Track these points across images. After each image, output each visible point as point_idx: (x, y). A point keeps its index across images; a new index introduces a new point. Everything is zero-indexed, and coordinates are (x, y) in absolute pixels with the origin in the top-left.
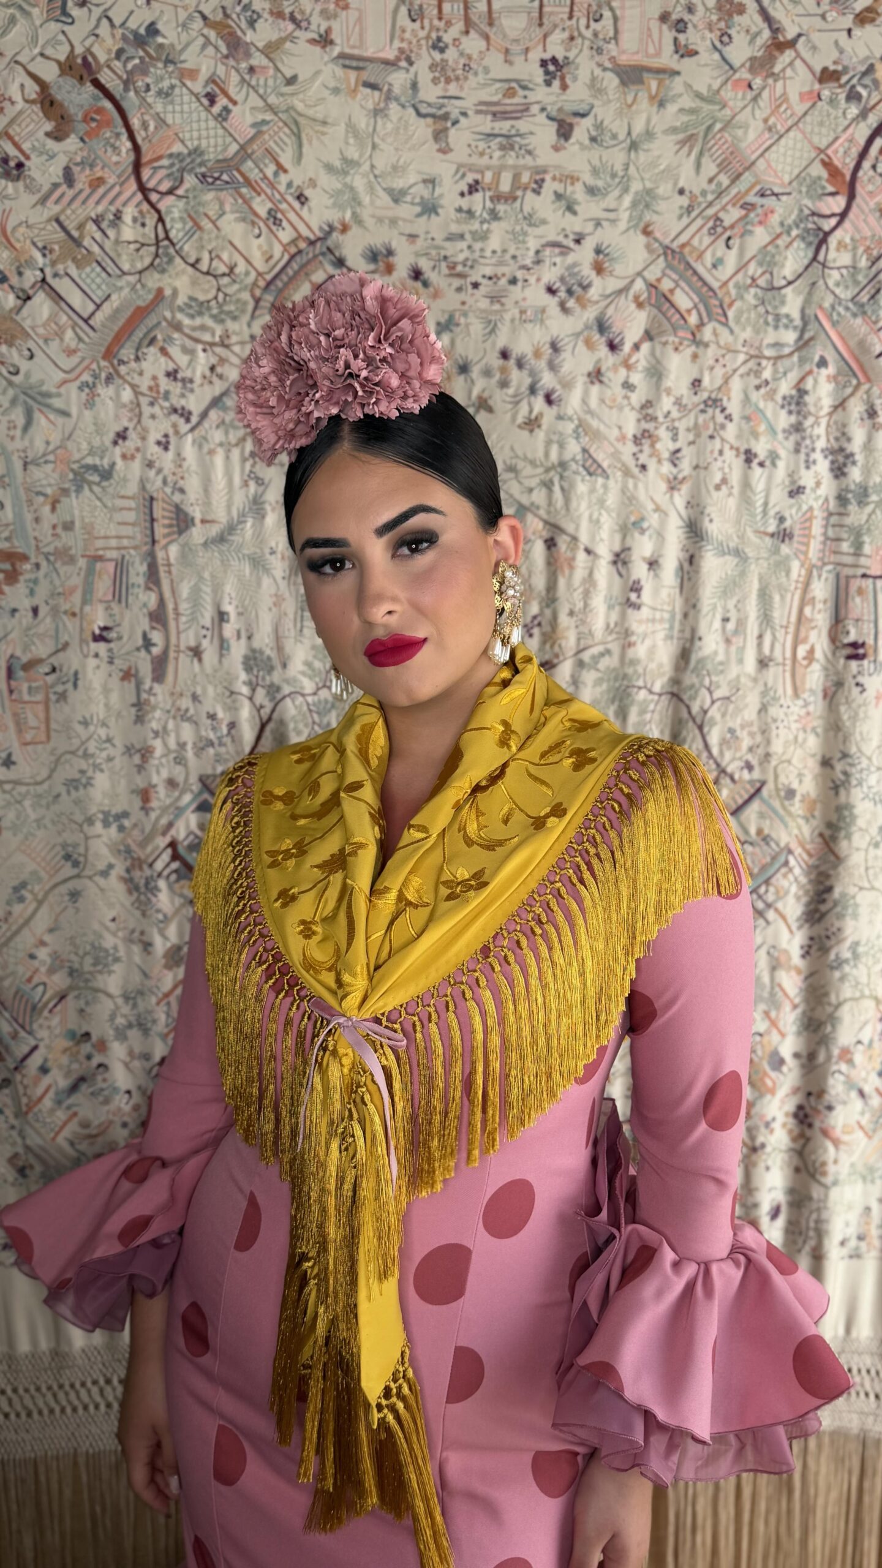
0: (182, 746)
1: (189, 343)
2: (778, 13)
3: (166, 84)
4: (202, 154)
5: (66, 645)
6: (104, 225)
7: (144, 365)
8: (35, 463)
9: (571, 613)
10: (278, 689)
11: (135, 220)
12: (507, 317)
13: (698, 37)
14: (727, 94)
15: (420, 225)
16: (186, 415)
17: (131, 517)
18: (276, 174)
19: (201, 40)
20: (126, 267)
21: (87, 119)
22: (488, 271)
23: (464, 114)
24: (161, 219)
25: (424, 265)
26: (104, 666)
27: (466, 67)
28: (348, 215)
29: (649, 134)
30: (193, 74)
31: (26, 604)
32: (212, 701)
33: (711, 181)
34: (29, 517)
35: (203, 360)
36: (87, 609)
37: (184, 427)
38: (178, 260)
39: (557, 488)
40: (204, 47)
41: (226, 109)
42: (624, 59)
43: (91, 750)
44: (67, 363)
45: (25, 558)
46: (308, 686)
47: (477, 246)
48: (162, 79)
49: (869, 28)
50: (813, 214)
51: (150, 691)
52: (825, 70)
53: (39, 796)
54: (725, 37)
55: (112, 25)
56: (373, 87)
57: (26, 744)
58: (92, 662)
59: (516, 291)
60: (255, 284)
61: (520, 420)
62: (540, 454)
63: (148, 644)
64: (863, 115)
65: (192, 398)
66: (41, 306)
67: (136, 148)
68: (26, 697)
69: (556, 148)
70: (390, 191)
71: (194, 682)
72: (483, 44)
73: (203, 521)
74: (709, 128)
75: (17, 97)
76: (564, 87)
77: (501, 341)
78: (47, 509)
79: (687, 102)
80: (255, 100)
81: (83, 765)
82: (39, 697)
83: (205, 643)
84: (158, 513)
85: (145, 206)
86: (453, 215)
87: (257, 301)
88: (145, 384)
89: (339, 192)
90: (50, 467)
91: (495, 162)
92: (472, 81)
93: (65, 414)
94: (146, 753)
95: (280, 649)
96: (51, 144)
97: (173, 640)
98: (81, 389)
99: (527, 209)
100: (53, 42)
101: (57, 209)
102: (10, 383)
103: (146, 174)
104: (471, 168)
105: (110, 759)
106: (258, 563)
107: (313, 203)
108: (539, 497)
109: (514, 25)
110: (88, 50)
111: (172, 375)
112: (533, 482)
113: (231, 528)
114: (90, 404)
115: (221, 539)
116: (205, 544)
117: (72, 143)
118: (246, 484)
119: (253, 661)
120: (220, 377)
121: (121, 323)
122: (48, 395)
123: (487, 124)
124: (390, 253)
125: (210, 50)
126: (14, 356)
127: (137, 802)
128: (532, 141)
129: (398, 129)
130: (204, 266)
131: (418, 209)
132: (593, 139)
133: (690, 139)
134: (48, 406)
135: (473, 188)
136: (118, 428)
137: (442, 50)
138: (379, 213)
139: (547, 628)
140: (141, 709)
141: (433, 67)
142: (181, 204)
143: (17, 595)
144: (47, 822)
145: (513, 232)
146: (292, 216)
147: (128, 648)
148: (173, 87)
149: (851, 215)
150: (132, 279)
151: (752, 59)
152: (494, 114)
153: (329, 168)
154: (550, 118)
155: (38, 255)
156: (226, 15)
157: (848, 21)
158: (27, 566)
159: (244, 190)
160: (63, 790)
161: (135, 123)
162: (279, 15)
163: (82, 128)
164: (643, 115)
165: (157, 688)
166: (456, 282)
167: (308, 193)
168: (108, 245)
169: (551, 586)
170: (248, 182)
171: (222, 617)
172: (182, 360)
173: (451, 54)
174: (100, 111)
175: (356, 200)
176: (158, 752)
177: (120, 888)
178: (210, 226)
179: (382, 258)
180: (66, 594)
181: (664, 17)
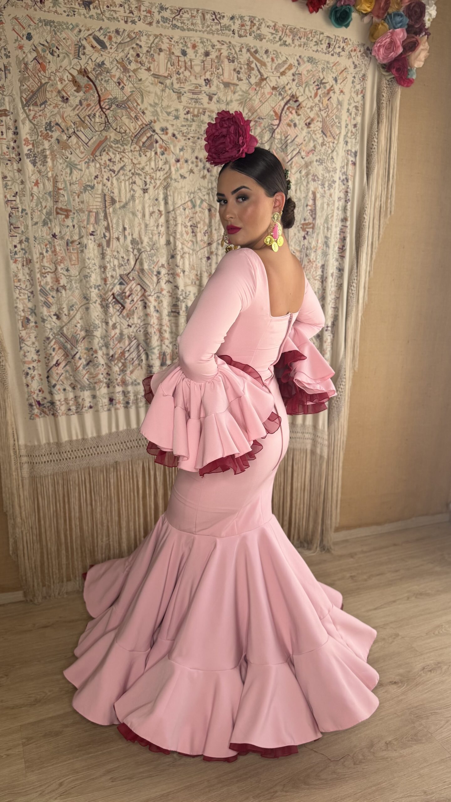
0: (115, 266)
1: (114, 152)
2: (262, 71)
3: (107, 79)
4: (117, 99)
5: (82, 237)
6: (91, 117)
7: (103, 157)
8: (73, 184)
9: (216, 230)
10: (140, 250)
11: (99, 116)
12: (197, 148)
13: (243, 76)
14: (250, 91)
15: (175, 122)
16: (114, 172)
17: (99, 200)
18: (137, 106)
19: (116, 67)
20: (97, 130)
21: (86, 87)
22: (192, 135)
23: (185, 92)
24: (106, 117)
25: (176, 133)
26: (93, 243)
27: (186, 80)
28: (156, 118)
29: (231, 101)
30: (114, 76)
31: (71, 224)
32: (122, 254)
33: (247, 114)
34: (71, 199)
35: (118, 157)
36: (88, 226)
37: (113, 175)
38: (111, 128)
39: (211, 195)
40: (117, 69)
41: (123, 86)
42: (225, 80)
43: (91, 267)
44: (82, 156)
45: (71, 211)
46: (148, 249)
47: (189, 128)
48: (106, 77)
49: (284, 76)
50: (272, 124)
51: (106, 250)
52: (273, 87)
53: (76, 280)
54: (249, 76)
55: (92, 61)
56: (162, 83)
57: (72, 265)
58: (90, 241)
59: (199, 141)
60: (132, 136)
61: (201, 176)
62: (206, 185)
63: (105, 236)
64: (283, 99)
65: (115, 167)
66: (74, 139)
67: (99, 96)
68: (72, 251)
69: (208, 103)
70: (167, 112)
71: (118, 248)
72: (190, 74)
73: (119, 202)
74: (246, 100)
75: (66, 79)
76: (210, 87)
77: (196, 154)
78: (76, 197)
79: (240, 93)
80: (131, 85)
81: (88, 271)
82: (75, 251)
83: (120, 236)
84: (107, 199)
85: (102, 113)
86: (183, 120)
87: (132, 141)
88: (102, 162)
89: (153, 112)
90: (77, 185)
91: (193, 106)
92: (187, 84)
93: (81, 170)
94: (105, 268)
95: (140, 238)
96: (76, 93)
97: (112, 235)
98: (85, 163)
99: (201, 119)
100: (76, 65)
101: (77, 112)
102: (66, 161)
103: (102, 103)
104: (187, 107)
105: (95, 270)
106: (134, 214)
107: (147, 114)
108: (206, 197)
109: (197, 69)
110: (86, 67)
111: (110, 160)
112: (205, 193)
113: (126, 204)
114: (88, 167)
115: (124, 207)
116: (120, 208)
117: (81, 94)
118: (130, 191)
119: (133, 242)
120: (123, 161)
121: (96, 145)
122: (76, 165)
123: (191, 96)
124: (167, 129)
125: (119, 70)
126: (67, 154)
127: (103, 282)
128: (202, 101)
129: (168, 95)
130: (118, 130)
131: (174, 118)
132: (218, 101)
133: (241, 103)
134: (77, 168)
135: (188, 113)
136: (96, 175)
137: (179, 75)
138: (164, 118)
139: (209, 234)
140: (103, 255)
141: (177, 79)
142: (112, 112)
143: (69, 222)
144: (79, 287)
145: (198, 125)
146: (141, 118)
147: (99, 237)
148: (109, 80)
149: (280, 125)
150: (99, 133)
151: (256, 83)
152: (193, 93)
153: (151, 105)
154: (207, 95)
155: (72, 125)
156: (123, 61)
157: (279, 74)
158: (71, 214)
159: (128, 110)
160: (83, 278)
161: (99, 89)
162: (137, 62)
163: (84, 89)
164: (230, 96)
165: (108, 249)
166: (184, 138)
167: (145, 111)
168: (92, 123)
169: (210, 222)
170: (129, 108)
171: (125, 229)
172: (113, 156)
173: (181, 76)
174: (89, 85)
175: (157, 114)
176: (109, 268)
177: (99, 307)
178: (119, 119)
179: (164, 130)
180: (83, 221)
181: (235, 70)
